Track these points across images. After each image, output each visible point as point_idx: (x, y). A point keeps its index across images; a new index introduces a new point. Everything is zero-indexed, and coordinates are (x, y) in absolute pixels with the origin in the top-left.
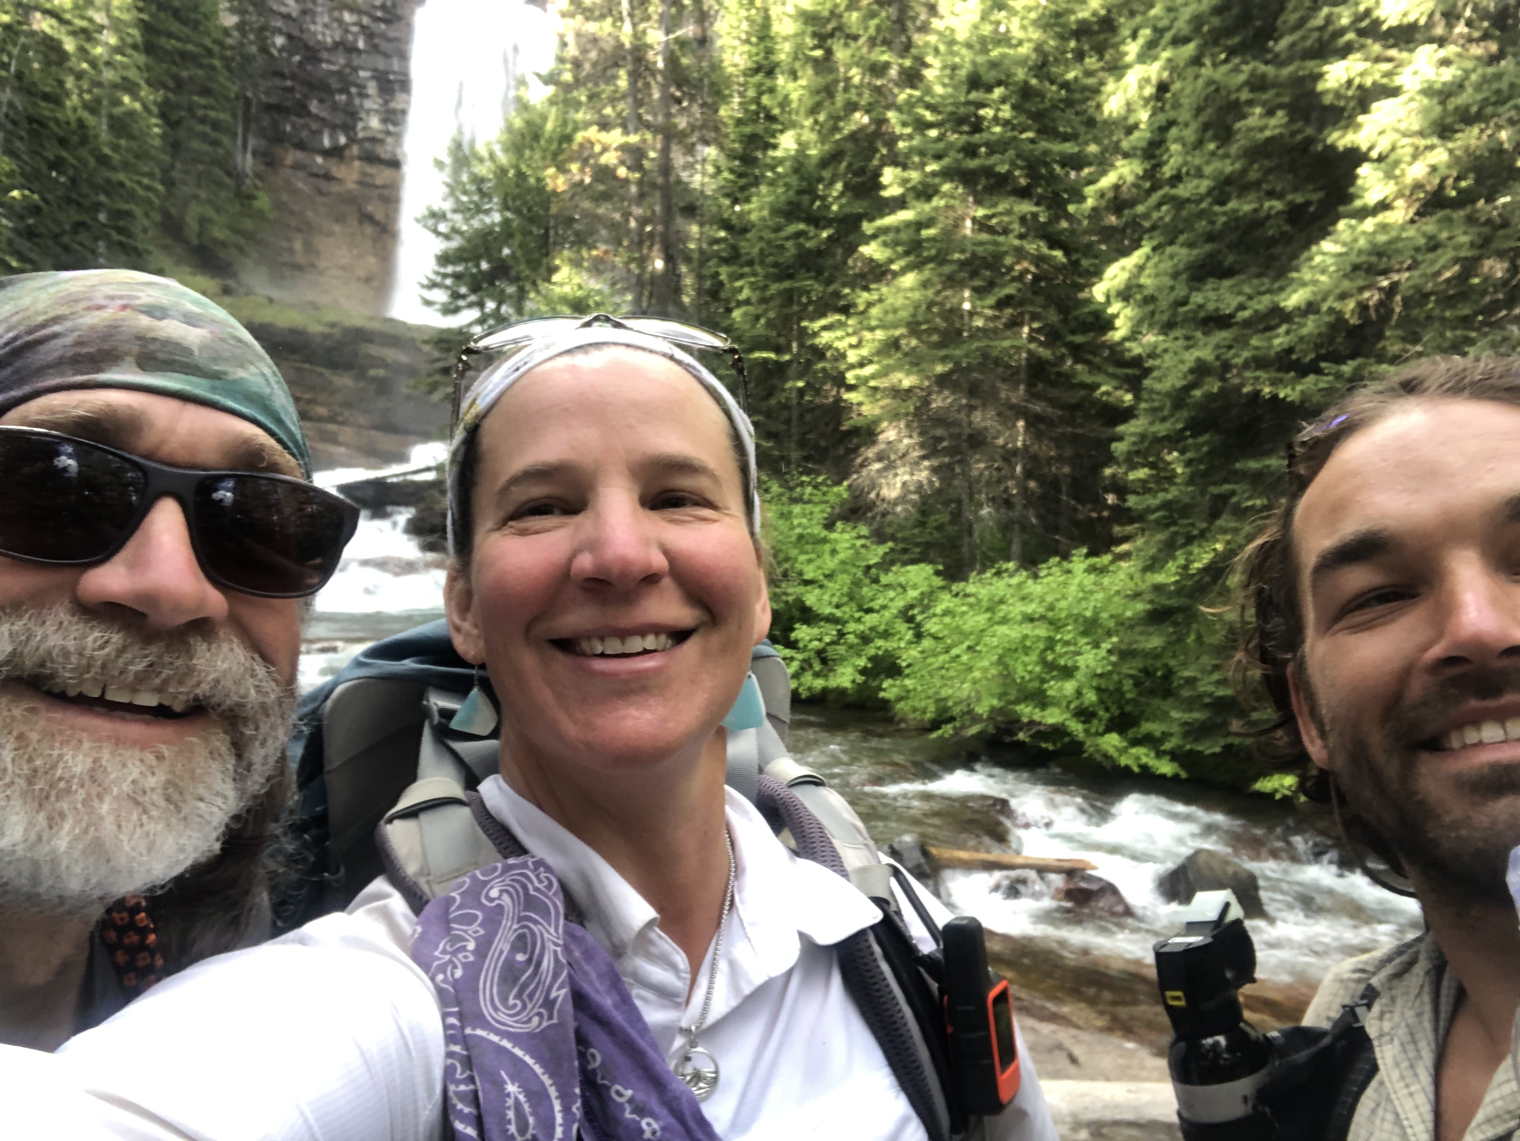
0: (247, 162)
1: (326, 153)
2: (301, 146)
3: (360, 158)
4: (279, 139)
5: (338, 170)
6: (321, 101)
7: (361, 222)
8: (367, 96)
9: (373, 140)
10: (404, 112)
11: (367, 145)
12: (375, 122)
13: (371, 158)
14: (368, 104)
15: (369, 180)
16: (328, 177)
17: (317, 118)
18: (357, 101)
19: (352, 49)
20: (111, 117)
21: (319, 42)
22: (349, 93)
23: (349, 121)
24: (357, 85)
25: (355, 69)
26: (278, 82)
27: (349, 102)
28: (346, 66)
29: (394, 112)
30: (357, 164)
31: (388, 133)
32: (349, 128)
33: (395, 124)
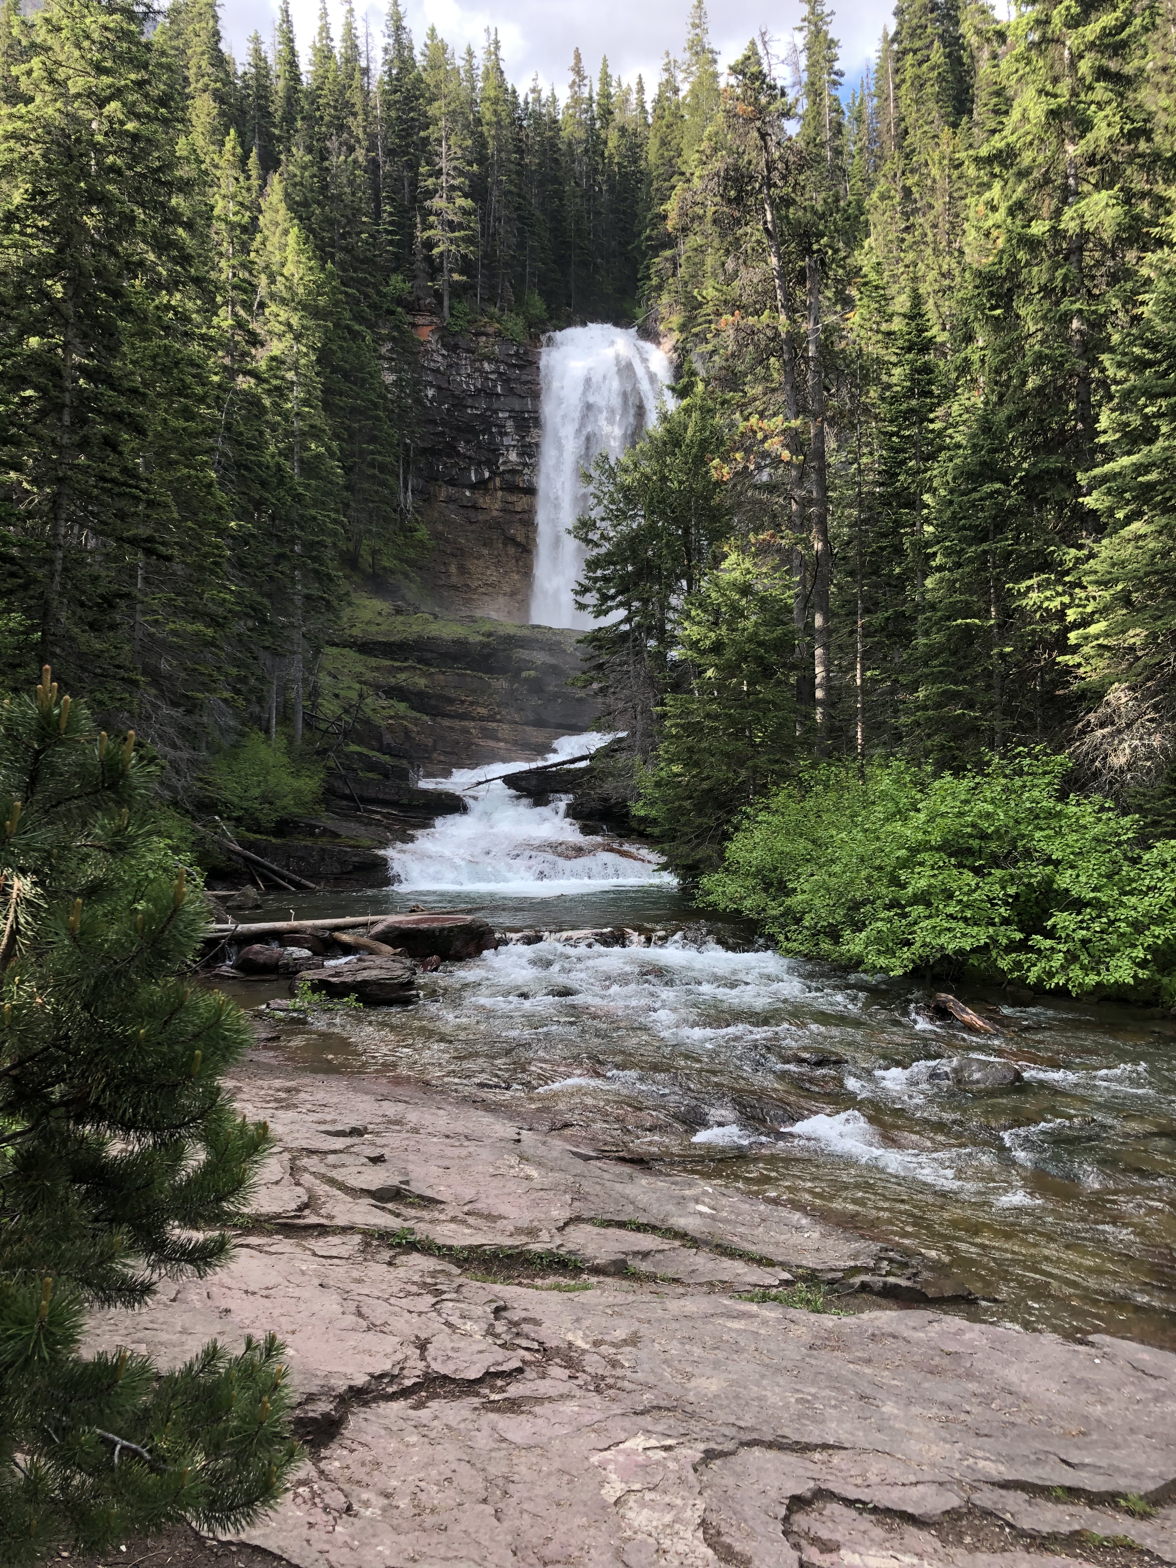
0: (408, 500)
1: (473, 487)
2: (452, 482)
3: (502, 489)
4: (433, 478)
5: (484, 501)
6: (468, 442)
7: (505, 545)
8: (506, 434)
9: (513, 472)
10: (537, 445)
11: (507, 476)
12: (513, 456)
13: (512, 488)
14: (507, 441)
15: (510, 507)
16: (475, 507)
17: (465, 456)
18: (498, 439)
19: (491, 394)
20: (301, 461)
21: (464, 391)
22: (491, 433)
23: (491, 456)
24: (497, 426)
25: (496, 412)
26: (431, 428)
27: (492, 441)
28: (486, 410)
29: (530, 445)
30: (500, 493)
31: (525, 465)
32: (491, 463)
33: (531, 456)
